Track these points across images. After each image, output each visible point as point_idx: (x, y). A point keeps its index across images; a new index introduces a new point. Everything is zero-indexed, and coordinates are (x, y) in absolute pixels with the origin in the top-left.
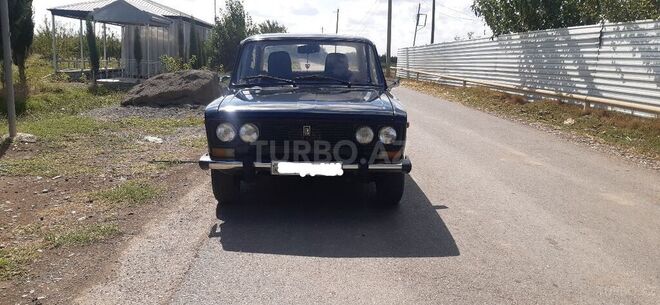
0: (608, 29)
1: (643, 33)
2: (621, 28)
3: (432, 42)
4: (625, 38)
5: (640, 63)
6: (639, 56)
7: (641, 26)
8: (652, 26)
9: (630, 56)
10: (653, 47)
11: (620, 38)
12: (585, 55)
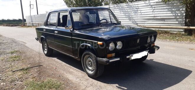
0: (111, 6)
1: (123, 7)
2: (116, 6)
3: (38, 14)
4: (117, 8)
5: (123, 15)
6: (122, 13)
7: (122, 5)
8: (125, 5)
9: (120, 13)
10: (126, 11)
11: (116, 9)
12: (105, 14)
